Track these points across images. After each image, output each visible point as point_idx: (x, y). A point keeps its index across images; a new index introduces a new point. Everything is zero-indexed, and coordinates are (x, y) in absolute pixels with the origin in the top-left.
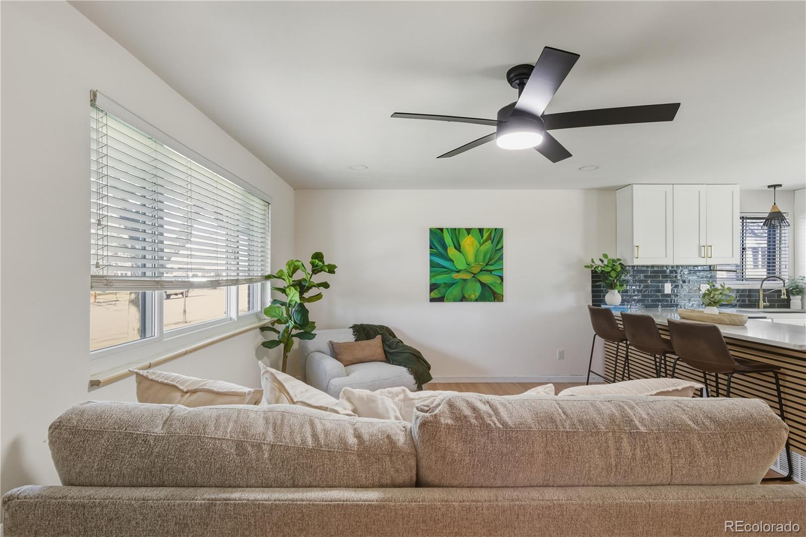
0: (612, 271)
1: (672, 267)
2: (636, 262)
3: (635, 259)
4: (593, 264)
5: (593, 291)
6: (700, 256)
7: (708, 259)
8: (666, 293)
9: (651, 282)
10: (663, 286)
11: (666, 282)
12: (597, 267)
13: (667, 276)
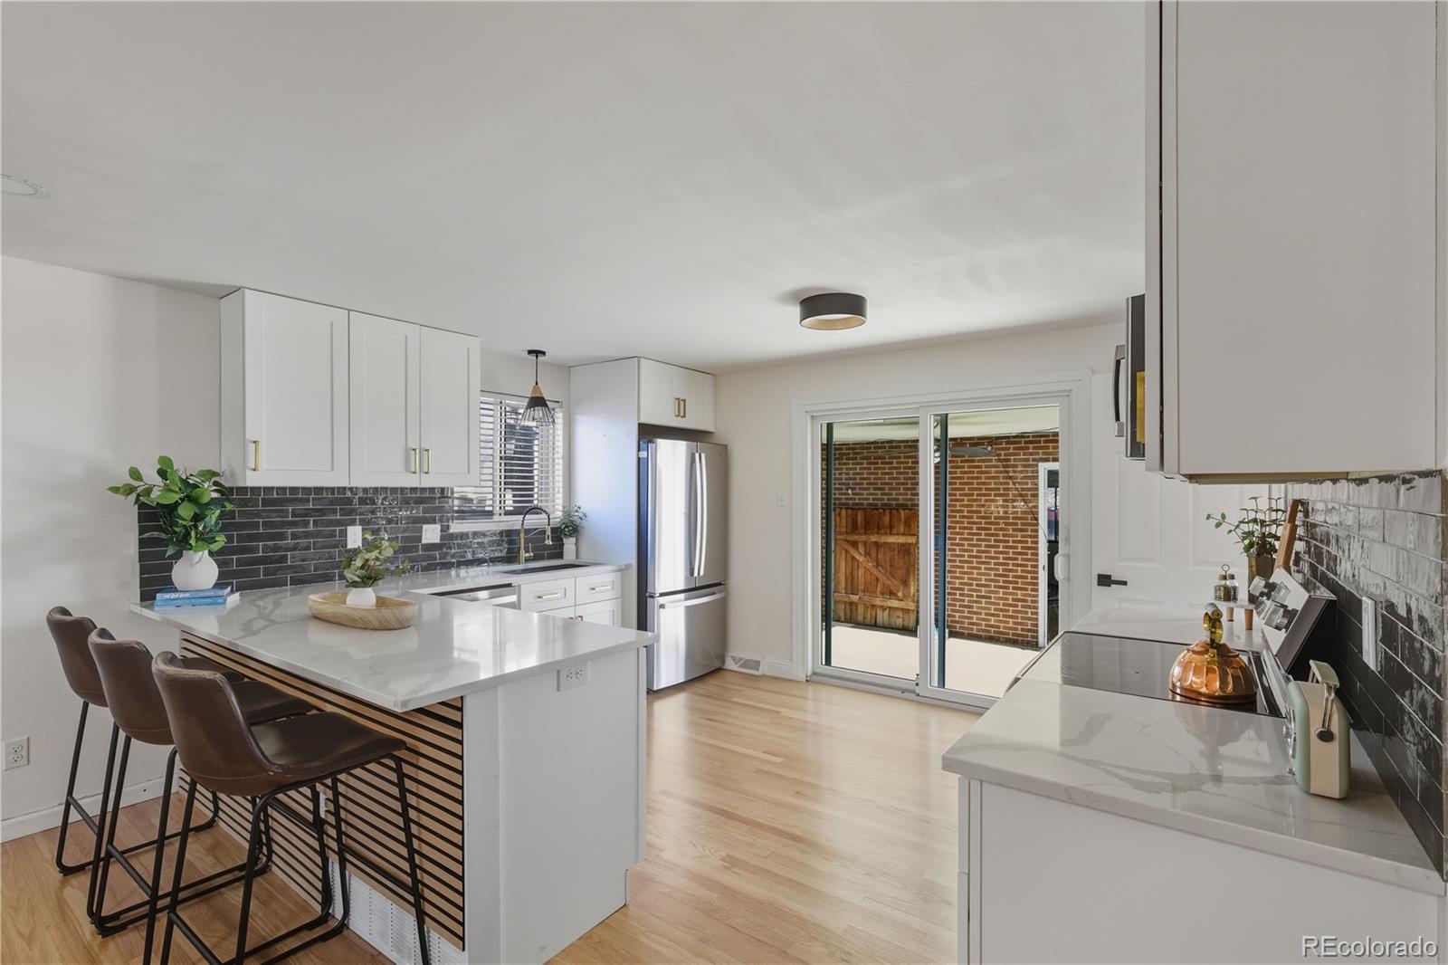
0: (186, 503)
1: (365, 490)
2: (252, 480)
3: (249, 473)
4: (136, 483)
5: (142, 557)
6: (407, 469)
7: (423, 476)
8: (349, 547)
9: (315, 523)
10: (344, 534)
11: (353, 523)
12: (148, 491)
13: (352, 512)
